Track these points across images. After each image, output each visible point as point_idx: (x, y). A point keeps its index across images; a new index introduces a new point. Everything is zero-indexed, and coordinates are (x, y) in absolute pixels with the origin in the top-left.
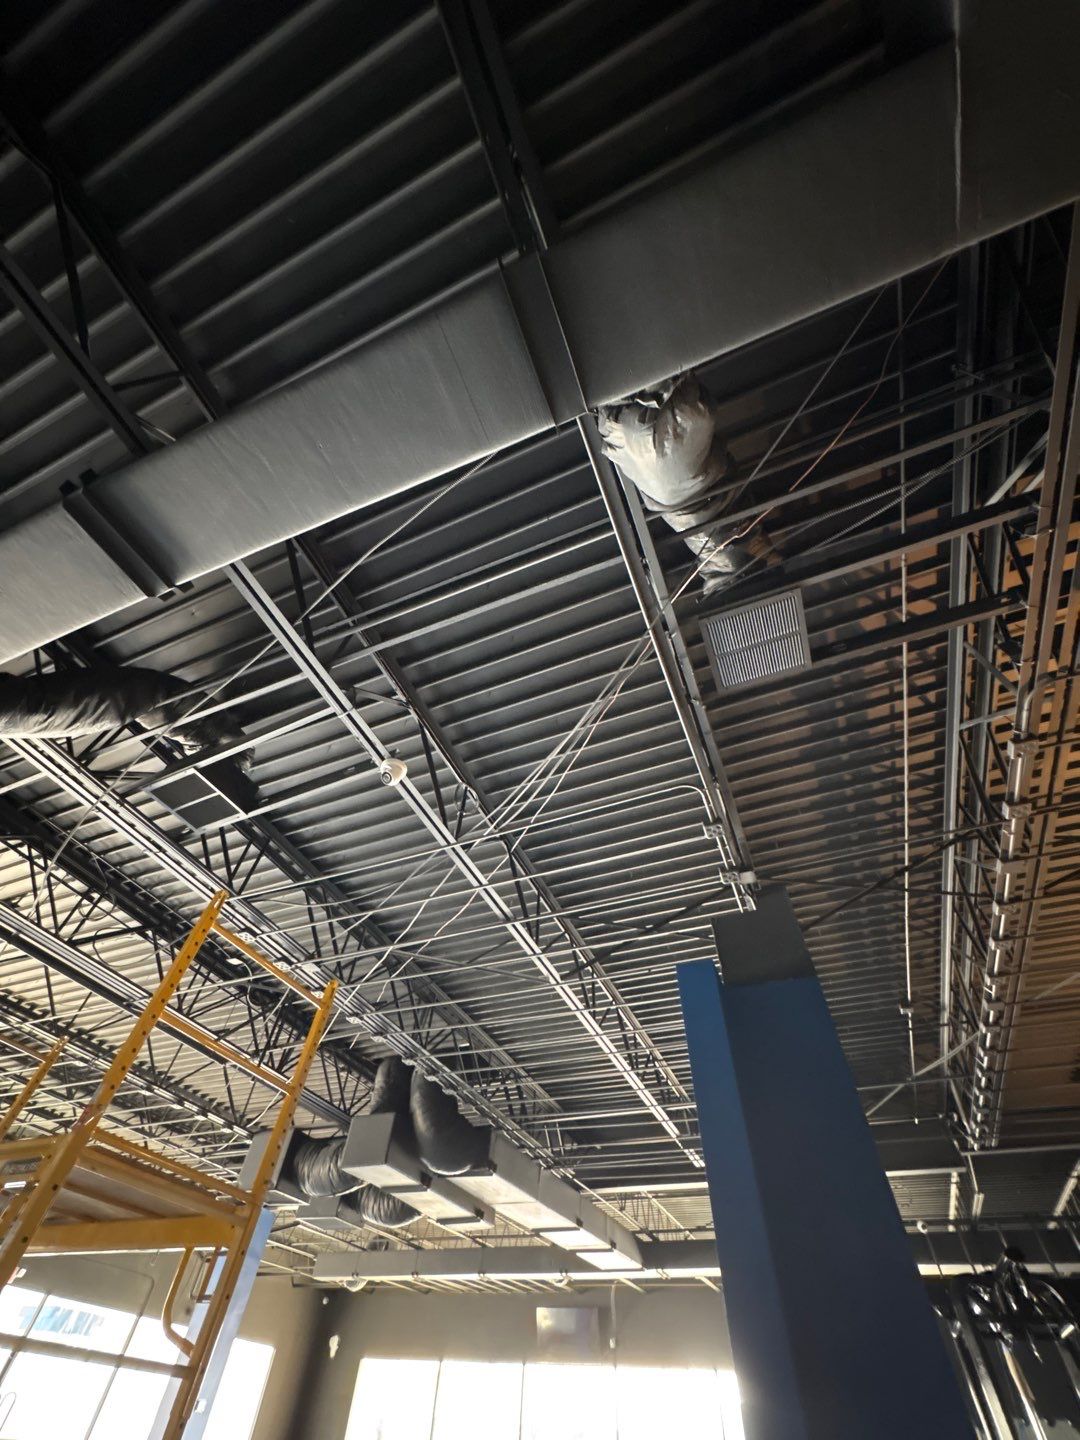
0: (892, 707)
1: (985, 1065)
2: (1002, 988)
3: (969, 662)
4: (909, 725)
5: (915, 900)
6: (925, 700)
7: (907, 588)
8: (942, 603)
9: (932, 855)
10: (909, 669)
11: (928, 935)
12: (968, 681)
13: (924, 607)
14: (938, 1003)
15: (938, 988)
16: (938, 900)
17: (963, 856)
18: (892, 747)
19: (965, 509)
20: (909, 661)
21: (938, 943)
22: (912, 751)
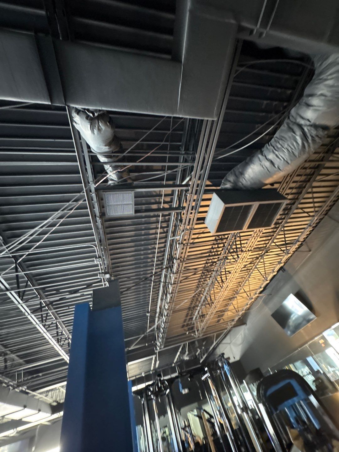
0: (156, 231)
1: (163, 327)
2: (169, 307)
3: (174, 223)
4: (159, 236)
5: (154, 284)
6: (164, 230)
7: (163, 200)
8: (171, 206)
9: (160, 272)
10: (161, 222)
11: (156, 293)
12: (173, 227)
13: (167, 206)
14: (156, 312)
15: (157, 307)
16: (160, 284)
17: (167, 272)
18: (154, 242)
19: (178, 183)
20: (161, 219)
21: (158, 295)
22: (159, 243)
